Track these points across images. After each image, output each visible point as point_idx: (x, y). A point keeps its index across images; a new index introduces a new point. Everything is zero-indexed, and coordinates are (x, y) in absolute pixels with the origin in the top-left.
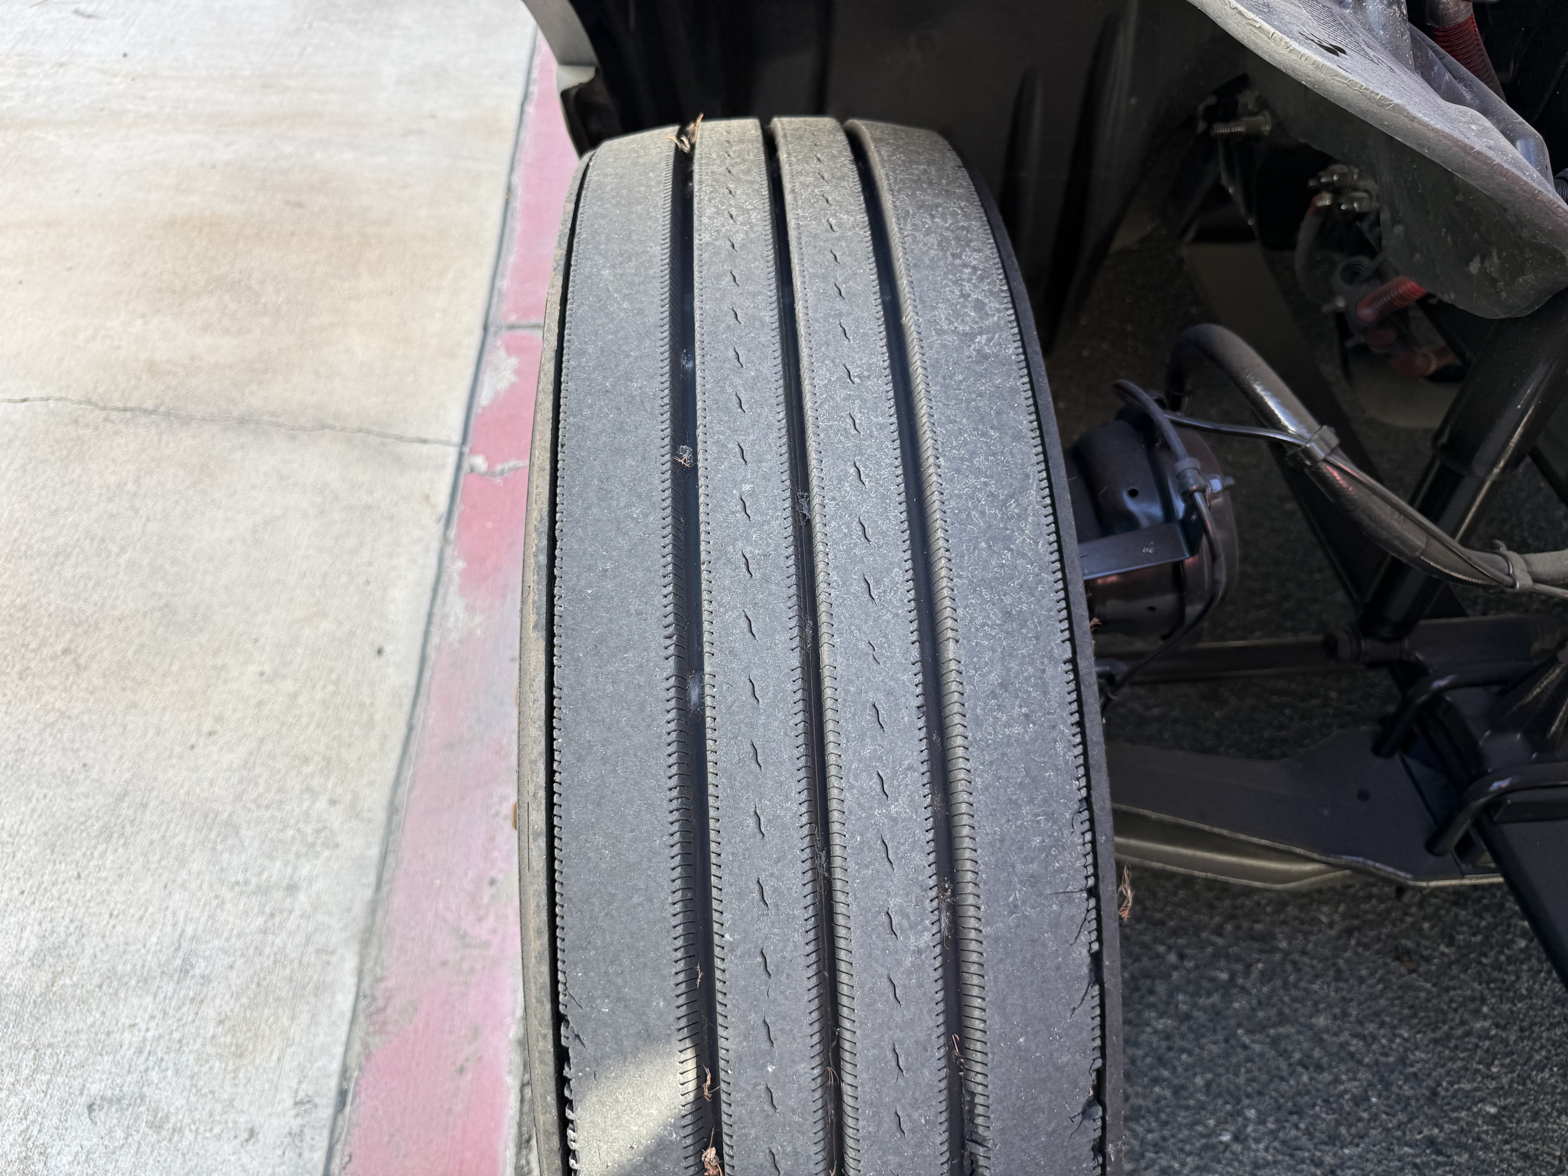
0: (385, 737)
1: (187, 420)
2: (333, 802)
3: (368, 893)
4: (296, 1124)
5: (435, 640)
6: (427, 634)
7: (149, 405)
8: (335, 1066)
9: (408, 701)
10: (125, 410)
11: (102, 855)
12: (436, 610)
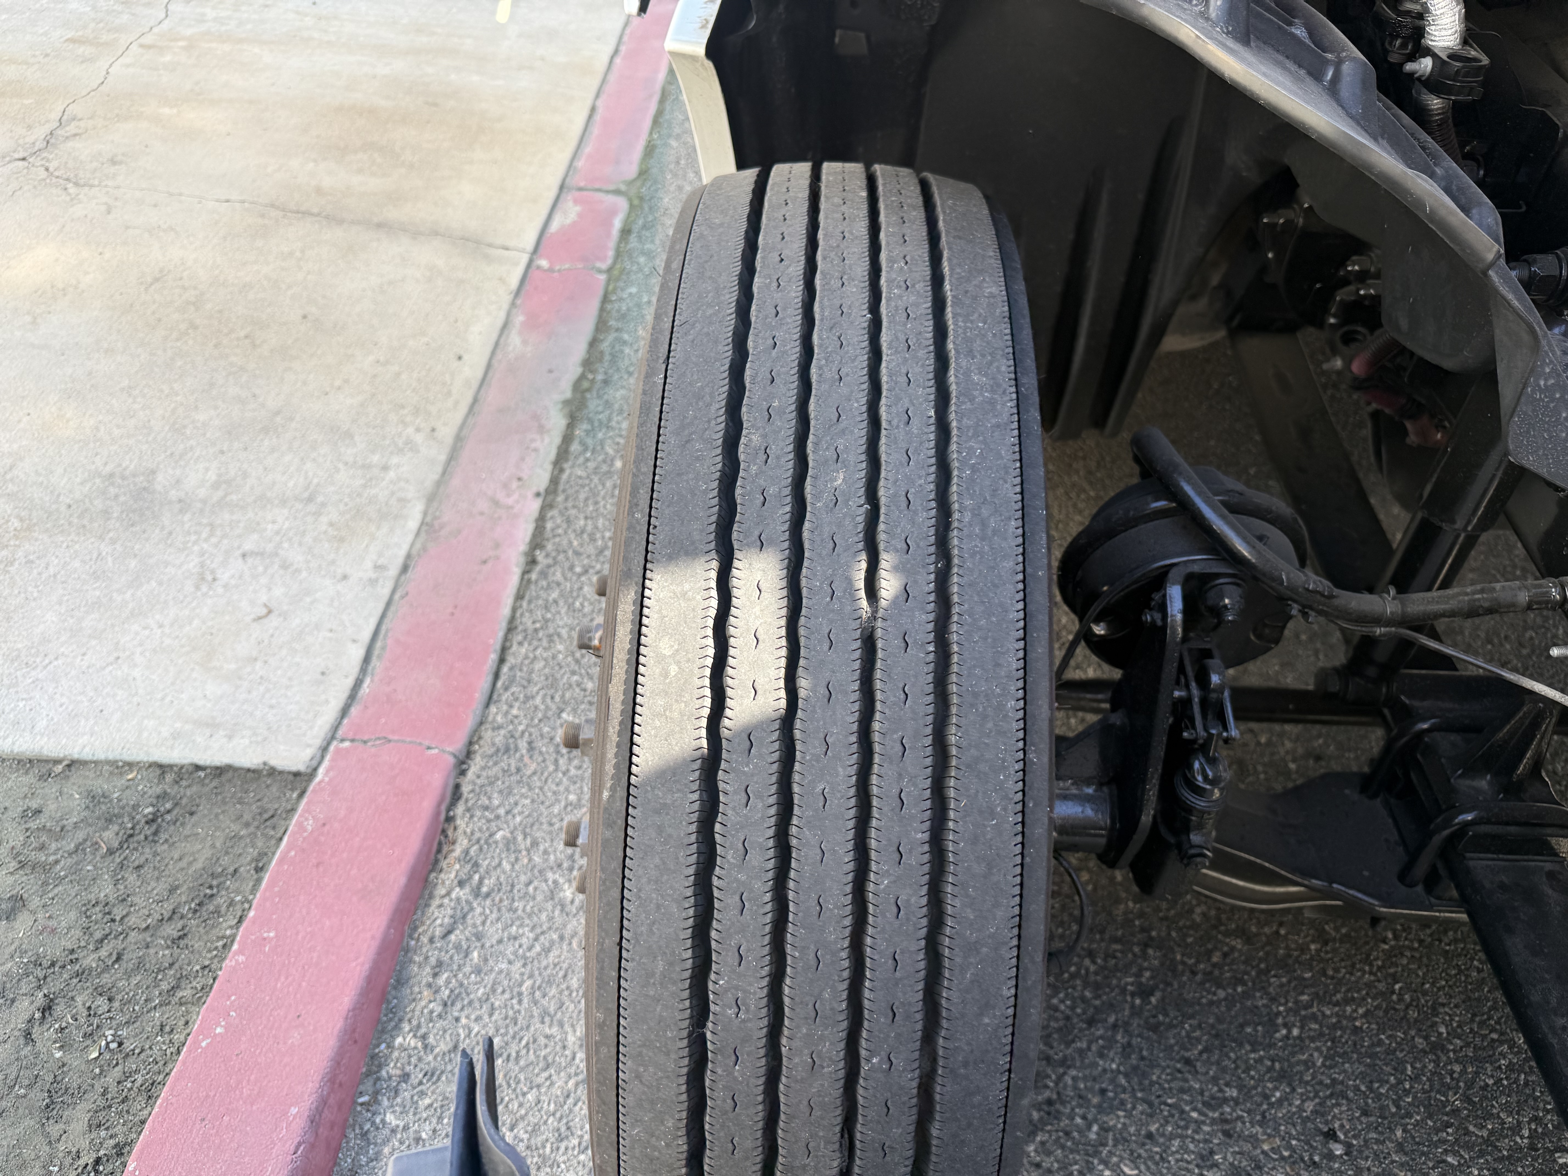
0: (457, 403)
1: (341, 222)
2: (418, 430)
3: (435, 477)
4: (374, 576)
5: (499, 355)
6: (493, 353)
7: (315, 210)
8: (402, 553)
9: (475, 385)
10: (298, 212)
11: (262, 440)
12: (502, 340)
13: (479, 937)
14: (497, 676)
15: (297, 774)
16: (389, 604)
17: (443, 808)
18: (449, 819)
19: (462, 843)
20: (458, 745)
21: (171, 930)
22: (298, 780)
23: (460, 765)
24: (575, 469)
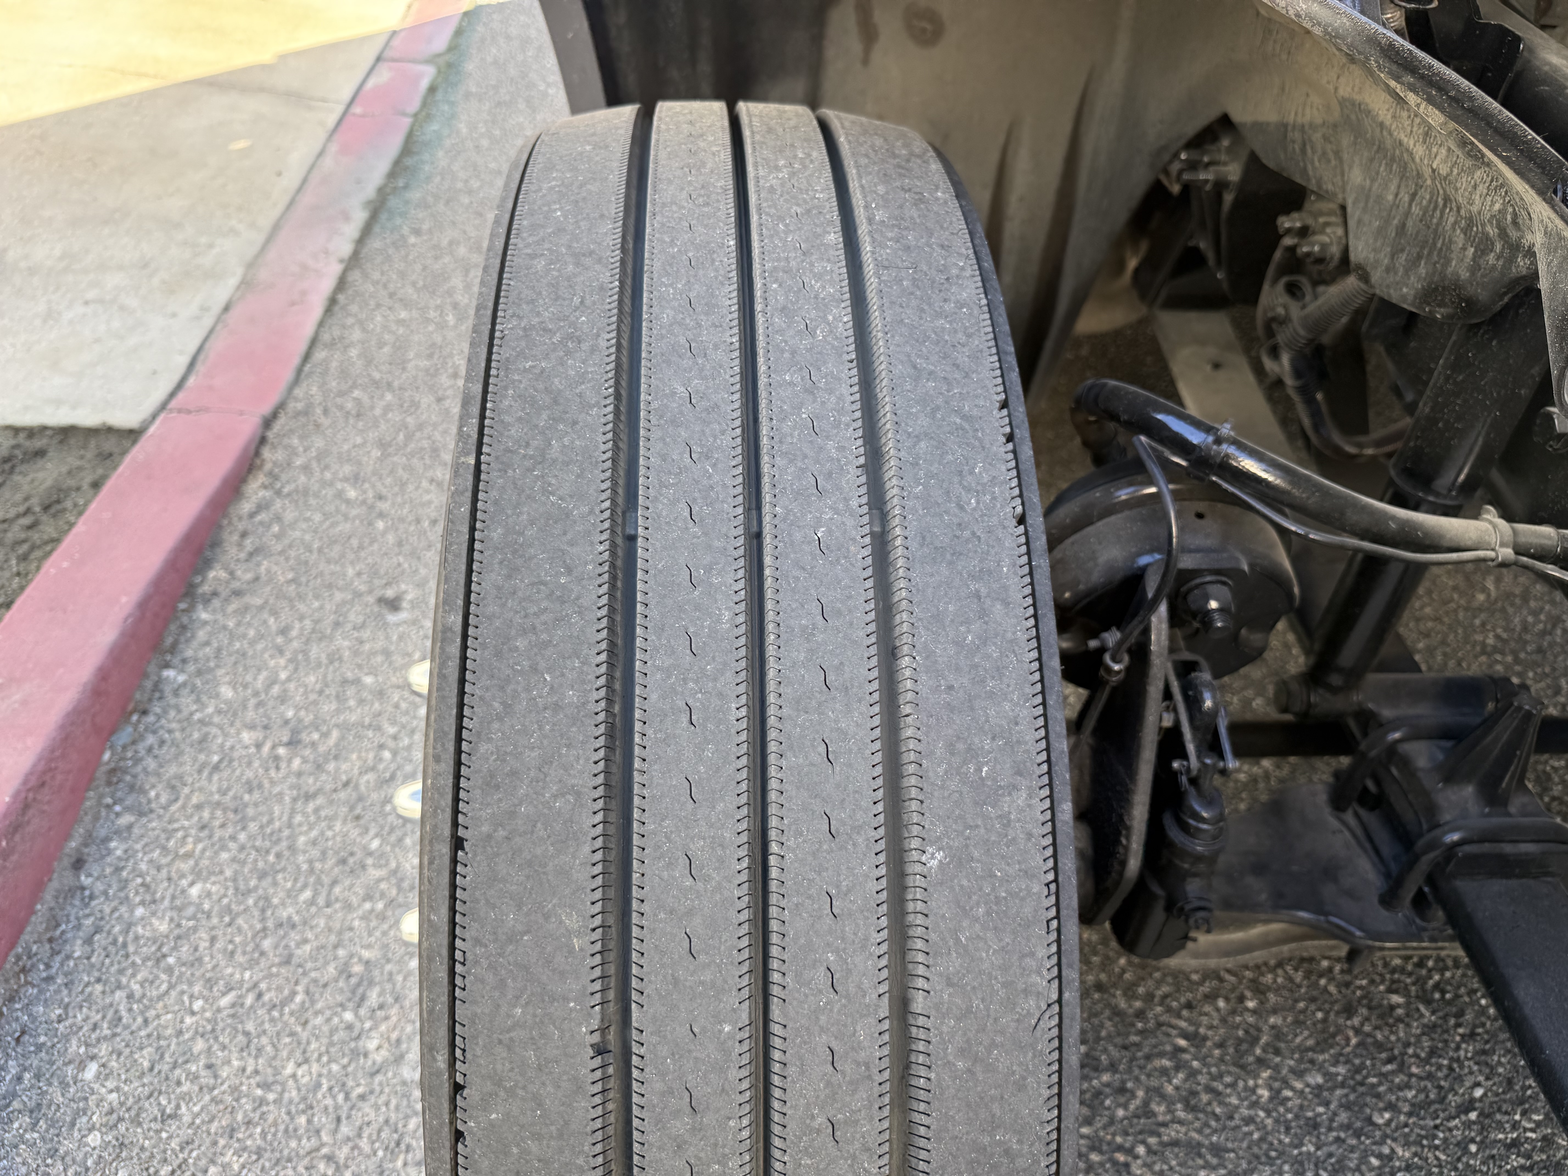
13: (278, 519)
14: (299, 371)
15: (131, 432)
16: (211, 332)
17: (253, 447)
18: (257, 454)
19: (268, 466)
20: (266, 409)
21: (26, 521)
22: (133, 435)
23: (268, 423)
24: (375, 243)
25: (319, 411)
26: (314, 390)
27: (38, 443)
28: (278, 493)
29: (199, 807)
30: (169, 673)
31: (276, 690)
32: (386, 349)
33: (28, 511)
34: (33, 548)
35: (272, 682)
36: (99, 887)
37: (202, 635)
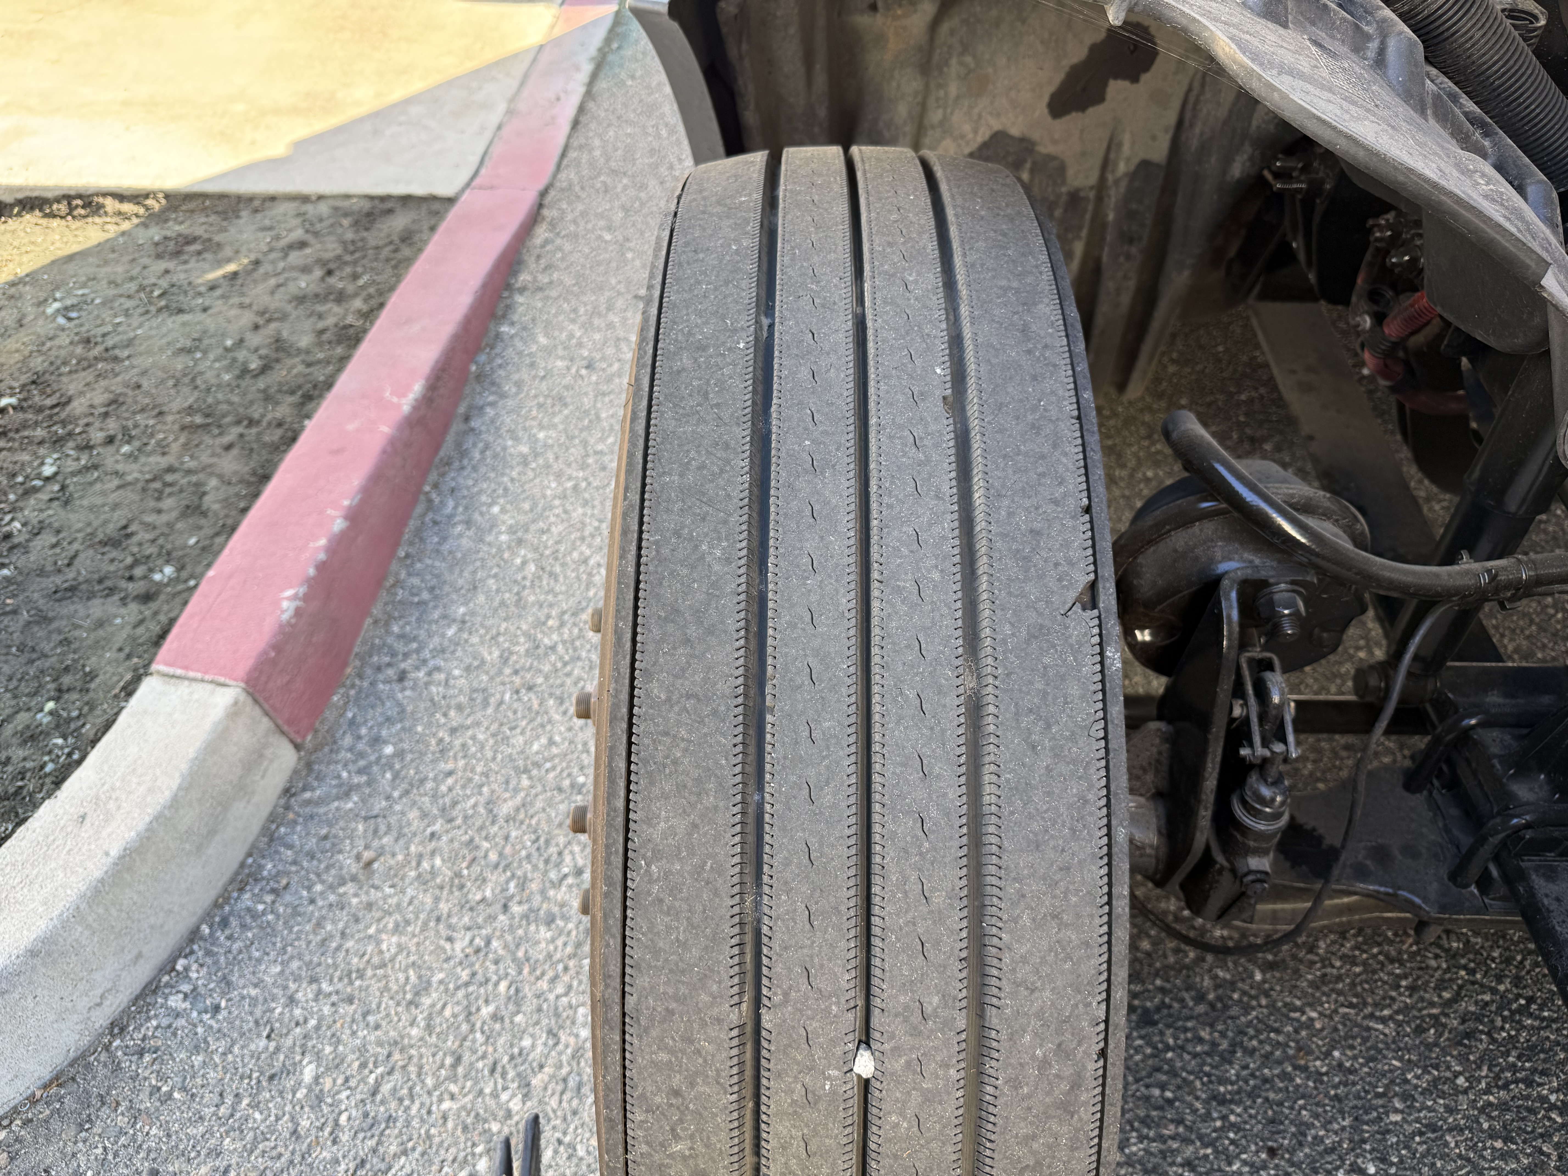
13: (560, 249)
14: (559, 164)
15: (449, 197)
16: (491, 142)
17: (536, 208)
18: (539, 212)
19: (548, 220)
20: (541, 186)
21: (391, 247)
22: (450, 201)
23: (544, 193)
24: (602, 85)
25: (577, 188)
26: (572, 176)
27: (389, 205)
28: (558, 234)
29: (536, 396)
30: (505, 329)
31: (574, 341)
32: (620, 152)
33: (391, 243)
34: (400, 262)
35: (571, 336)
36: (483, 428)
37: (521, 309)
